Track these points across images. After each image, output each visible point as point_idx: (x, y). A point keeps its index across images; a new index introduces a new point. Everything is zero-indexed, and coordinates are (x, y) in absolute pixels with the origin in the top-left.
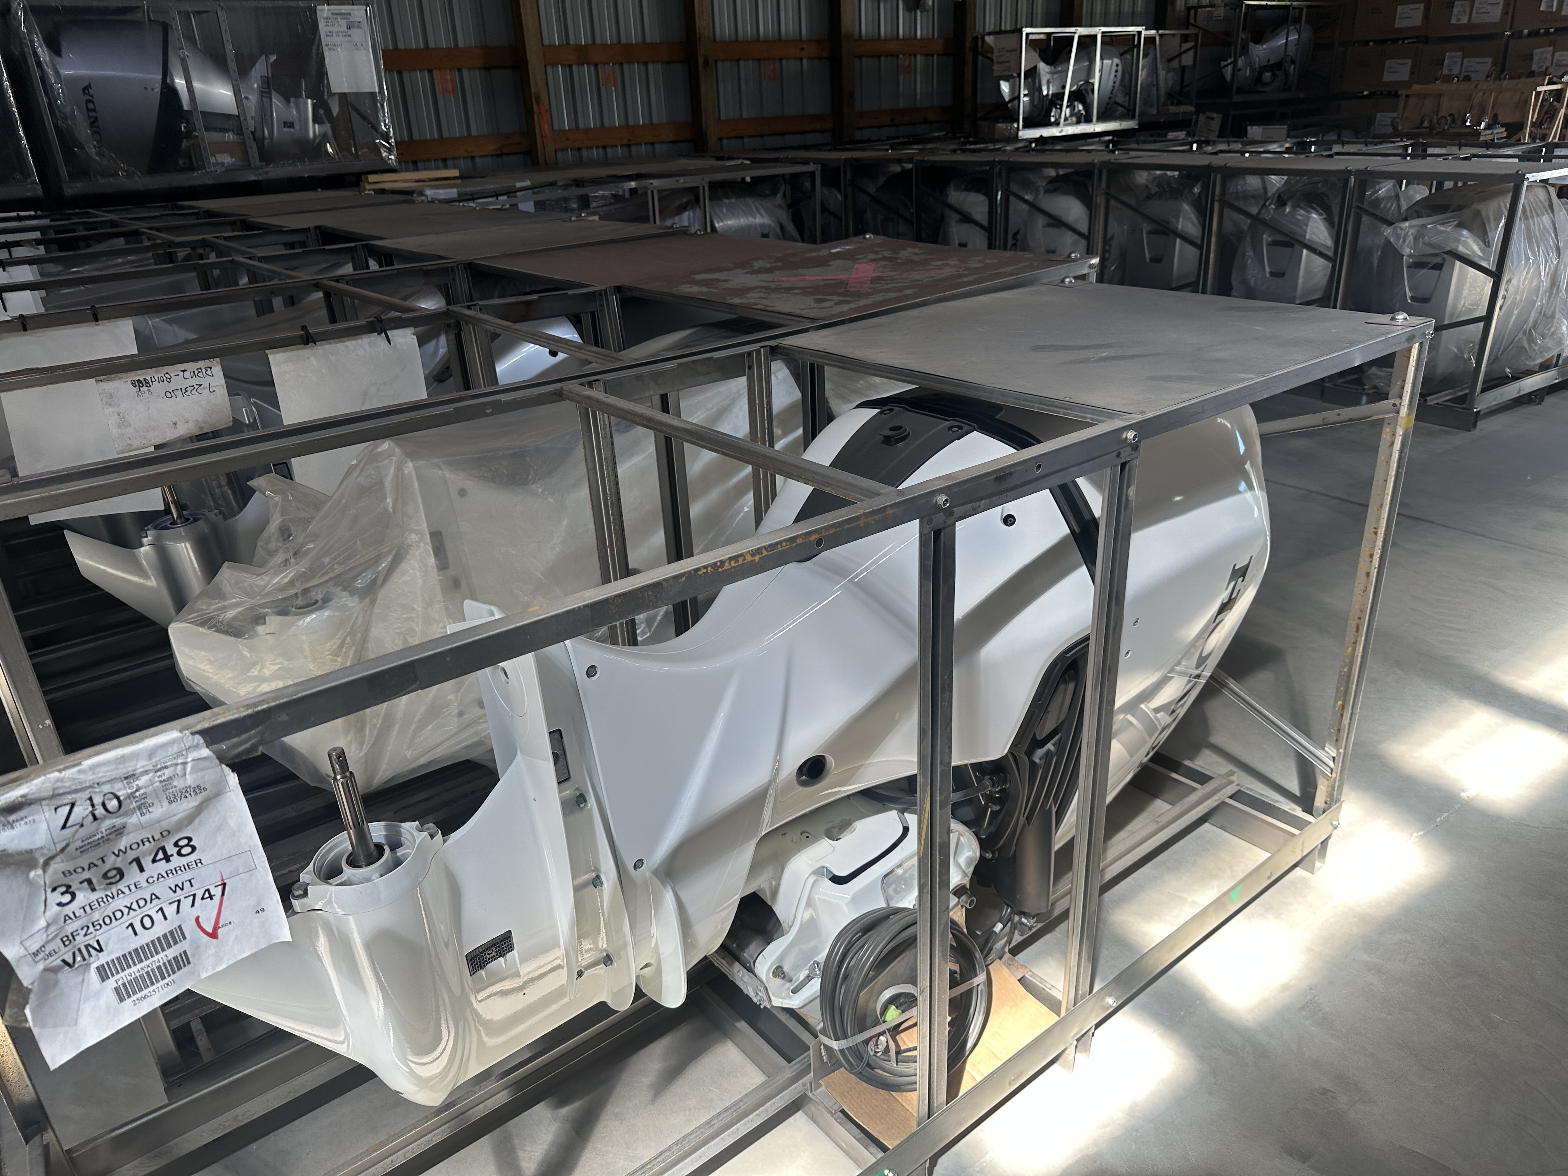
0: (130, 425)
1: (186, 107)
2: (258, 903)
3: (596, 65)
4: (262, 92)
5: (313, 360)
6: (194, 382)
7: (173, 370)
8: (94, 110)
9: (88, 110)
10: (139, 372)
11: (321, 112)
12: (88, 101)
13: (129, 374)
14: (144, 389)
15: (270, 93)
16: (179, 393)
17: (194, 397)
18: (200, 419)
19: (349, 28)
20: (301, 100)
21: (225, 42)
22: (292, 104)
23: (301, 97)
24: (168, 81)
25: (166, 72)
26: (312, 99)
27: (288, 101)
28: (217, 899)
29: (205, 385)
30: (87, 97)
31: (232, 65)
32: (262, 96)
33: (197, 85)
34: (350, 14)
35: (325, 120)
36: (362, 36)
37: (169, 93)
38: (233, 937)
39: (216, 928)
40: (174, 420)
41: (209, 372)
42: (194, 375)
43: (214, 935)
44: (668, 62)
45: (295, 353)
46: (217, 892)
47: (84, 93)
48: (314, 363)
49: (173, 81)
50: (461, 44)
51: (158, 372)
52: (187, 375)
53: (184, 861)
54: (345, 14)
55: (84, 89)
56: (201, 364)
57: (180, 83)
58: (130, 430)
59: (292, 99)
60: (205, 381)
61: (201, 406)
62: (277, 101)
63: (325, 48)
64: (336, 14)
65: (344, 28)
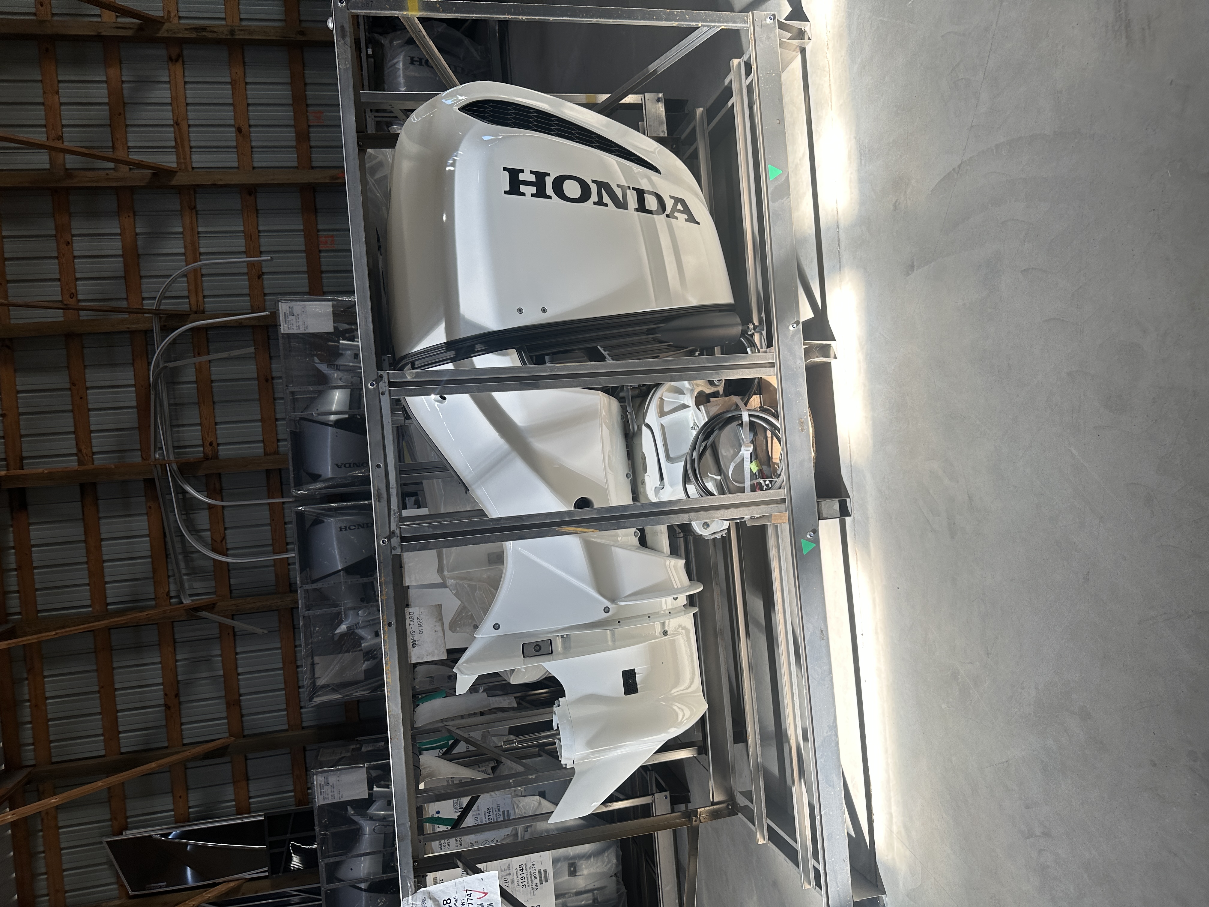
0: (434, 651)
1: (347, 416)
2: (479, 880)
3: (309, 126)
4: (337, 369)
5: (411, 564)
6: (416, 620)
7: (409, 629)
8: (350, 464)
9: (350, 466)
10: (408, 644)
11: (347, 335)
12: (345, 466)
13: (409, 649)
14: (417, 643)
15: (337, 365)
16: (421, 628)
17: (423, 622)
18: (435, 620)
19: (293, 315)
20: (340, 346)
21: (307, 390)
22: (343, 352)
23: (338, 346)
24: (331, 423)
25: (326, 424)
26: (340, 340)
27: (342, 354)
28: (471, 892)
29: (418, 616)
30: (343, 466)
31: (320, 388)
32: (339, 370)
33: (334, 409)
34: (285, 313)
35: (352, 334)
36: (298, 307)
37: (338, 424)
38: (490, 888)
39: (484, 893)
40: (434, 631)
41: (412, 614)
42: (412, 620)
43: (486, 894)
44: (304, 65)
45: (406, 573)
46: (469, 892)
47: (341, 467)
48: (412, 564)
49: (331, 421)
50: (302, 227)
51: (409, 637)
52: (412, 623)
53: (453, 902)
54: (285, 316)
55: (339, 467)
56: (407, 617)
57: (333, 418)
58: (436, 651)
59: (340, 352)
60: (416, 616)
61: (428, 619)
62: (340, 362)
63: (307, 331)
64: (285, 321)
65: (294, 317)
